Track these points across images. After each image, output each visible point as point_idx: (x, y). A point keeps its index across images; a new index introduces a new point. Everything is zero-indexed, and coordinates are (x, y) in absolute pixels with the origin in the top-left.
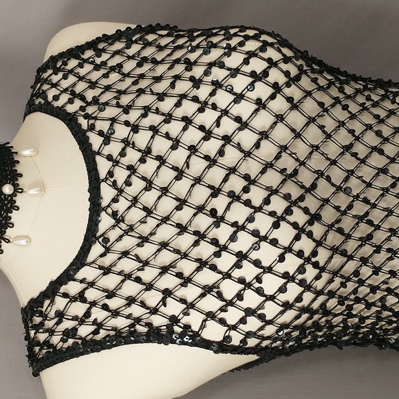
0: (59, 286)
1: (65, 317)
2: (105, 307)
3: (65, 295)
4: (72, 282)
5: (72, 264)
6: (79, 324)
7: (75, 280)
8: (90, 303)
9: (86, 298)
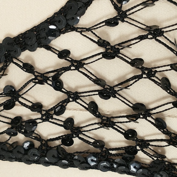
0: (19, 49)
1: (20, 99)
2: (93, 108)
3: (28, 68)
4: (43, 49)
5: (50, 21)
6: (41, 119)
7: (49, 48)
8: (68, 93)
9: (61, 83)
